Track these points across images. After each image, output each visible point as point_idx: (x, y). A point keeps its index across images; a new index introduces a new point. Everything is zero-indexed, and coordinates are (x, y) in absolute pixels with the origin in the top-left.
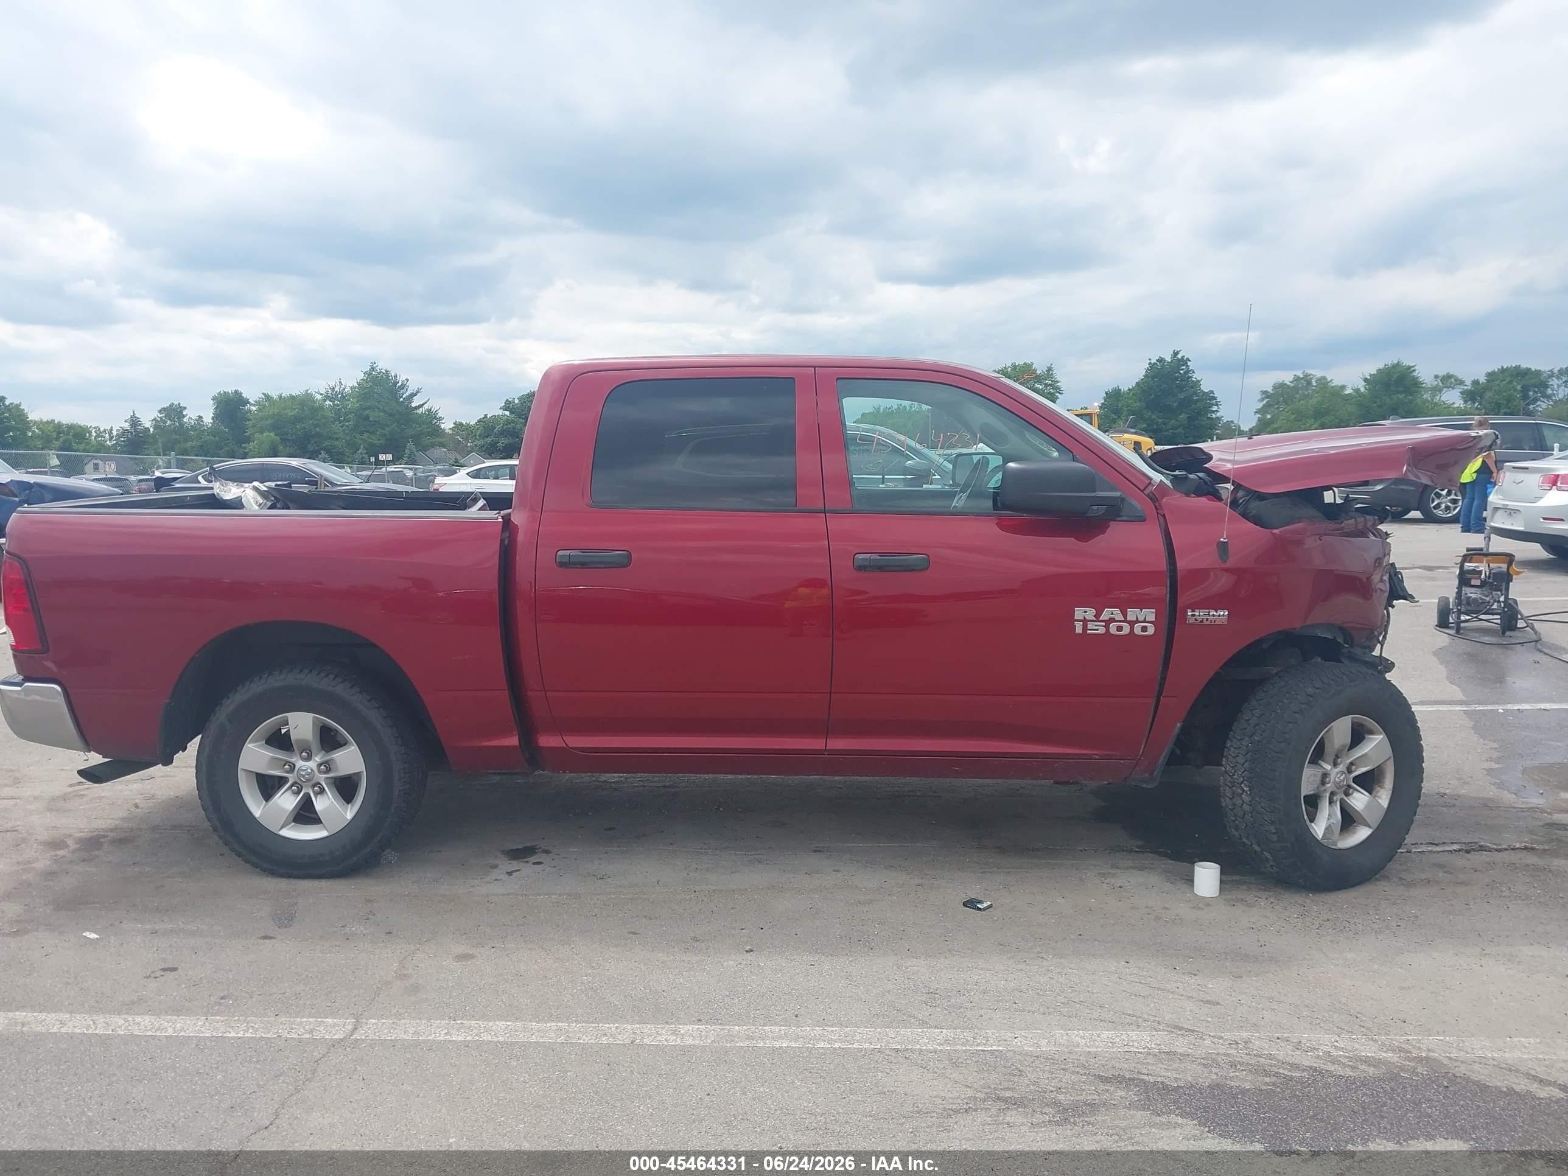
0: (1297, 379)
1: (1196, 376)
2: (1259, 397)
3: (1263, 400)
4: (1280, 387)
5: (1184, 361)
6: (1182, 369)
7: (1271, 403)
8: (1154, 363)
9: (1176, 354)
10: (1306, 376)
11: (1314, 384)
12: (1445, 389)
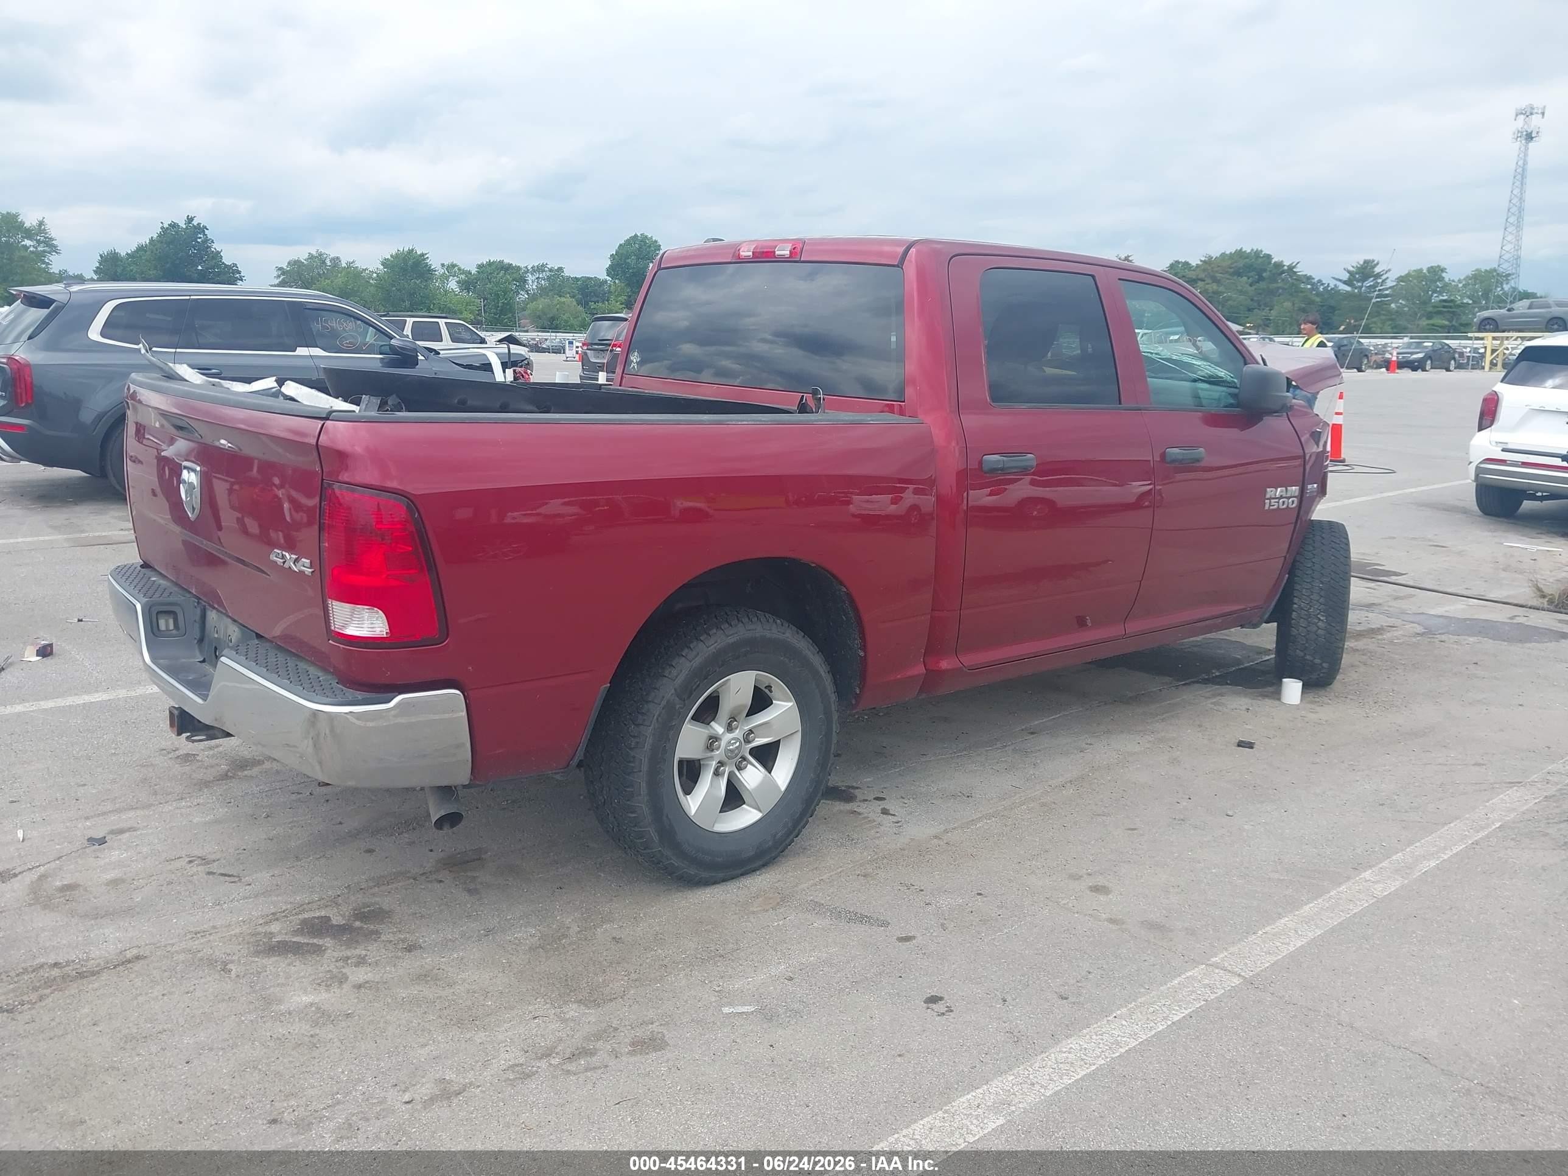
0: (311, 257)
1: (216, 246)
2: (276, 274)
3: (279, 276)
4: (296, 263)
5: (201, 229)
6: (200, 238)
7: (287, 280)
8: (167, 228)
9: (190, 220)
10: (321, 255)
11: (329, 264)
12: (451, 278)
